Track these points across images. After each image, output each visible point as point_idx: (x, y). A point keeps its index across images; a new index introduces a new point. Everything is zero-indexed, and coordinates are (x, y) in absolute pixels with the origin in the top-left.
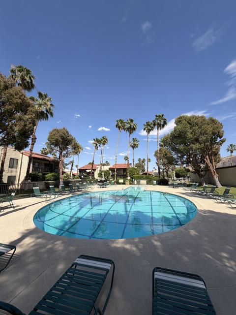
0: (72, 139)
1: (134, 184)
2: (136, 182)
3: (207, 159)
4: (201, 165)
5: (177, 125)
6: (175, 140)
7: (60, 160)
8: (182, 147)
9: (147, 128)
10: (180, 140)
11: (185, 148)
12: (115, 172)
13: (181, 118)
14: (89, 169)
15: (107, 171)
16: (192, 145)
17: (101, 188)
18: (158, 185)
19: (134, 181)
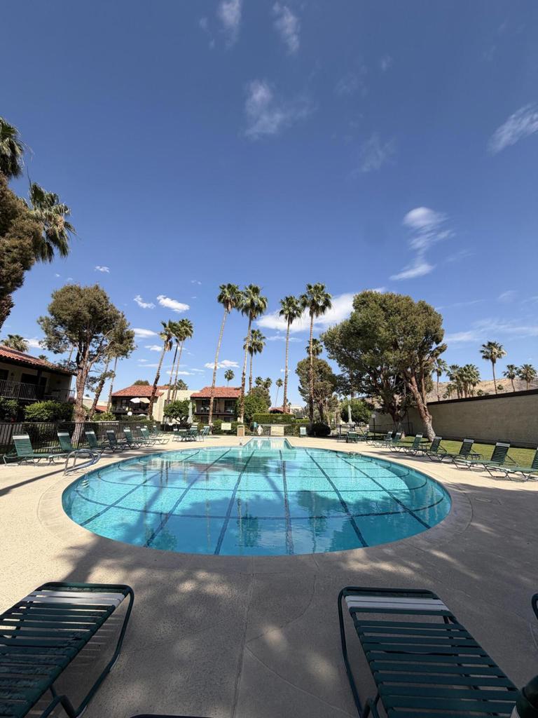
0: (117, 317)
1: (256, 434)
2: (260, 430)
3: (412, 384)
4: (395, 396)
5: (357, 310)
6: (353, 341)
7: (79, 368)
8: (366, 357)
9: (289, 310)
10: (361, 341)
11: (373, 359)
12: (211, 406)
13: (367, 296)
14: (140, 397)
15: (186, 402)
16: (387, 353)
17: (182, 441)
18: (310, 436)
19: (255, 426)
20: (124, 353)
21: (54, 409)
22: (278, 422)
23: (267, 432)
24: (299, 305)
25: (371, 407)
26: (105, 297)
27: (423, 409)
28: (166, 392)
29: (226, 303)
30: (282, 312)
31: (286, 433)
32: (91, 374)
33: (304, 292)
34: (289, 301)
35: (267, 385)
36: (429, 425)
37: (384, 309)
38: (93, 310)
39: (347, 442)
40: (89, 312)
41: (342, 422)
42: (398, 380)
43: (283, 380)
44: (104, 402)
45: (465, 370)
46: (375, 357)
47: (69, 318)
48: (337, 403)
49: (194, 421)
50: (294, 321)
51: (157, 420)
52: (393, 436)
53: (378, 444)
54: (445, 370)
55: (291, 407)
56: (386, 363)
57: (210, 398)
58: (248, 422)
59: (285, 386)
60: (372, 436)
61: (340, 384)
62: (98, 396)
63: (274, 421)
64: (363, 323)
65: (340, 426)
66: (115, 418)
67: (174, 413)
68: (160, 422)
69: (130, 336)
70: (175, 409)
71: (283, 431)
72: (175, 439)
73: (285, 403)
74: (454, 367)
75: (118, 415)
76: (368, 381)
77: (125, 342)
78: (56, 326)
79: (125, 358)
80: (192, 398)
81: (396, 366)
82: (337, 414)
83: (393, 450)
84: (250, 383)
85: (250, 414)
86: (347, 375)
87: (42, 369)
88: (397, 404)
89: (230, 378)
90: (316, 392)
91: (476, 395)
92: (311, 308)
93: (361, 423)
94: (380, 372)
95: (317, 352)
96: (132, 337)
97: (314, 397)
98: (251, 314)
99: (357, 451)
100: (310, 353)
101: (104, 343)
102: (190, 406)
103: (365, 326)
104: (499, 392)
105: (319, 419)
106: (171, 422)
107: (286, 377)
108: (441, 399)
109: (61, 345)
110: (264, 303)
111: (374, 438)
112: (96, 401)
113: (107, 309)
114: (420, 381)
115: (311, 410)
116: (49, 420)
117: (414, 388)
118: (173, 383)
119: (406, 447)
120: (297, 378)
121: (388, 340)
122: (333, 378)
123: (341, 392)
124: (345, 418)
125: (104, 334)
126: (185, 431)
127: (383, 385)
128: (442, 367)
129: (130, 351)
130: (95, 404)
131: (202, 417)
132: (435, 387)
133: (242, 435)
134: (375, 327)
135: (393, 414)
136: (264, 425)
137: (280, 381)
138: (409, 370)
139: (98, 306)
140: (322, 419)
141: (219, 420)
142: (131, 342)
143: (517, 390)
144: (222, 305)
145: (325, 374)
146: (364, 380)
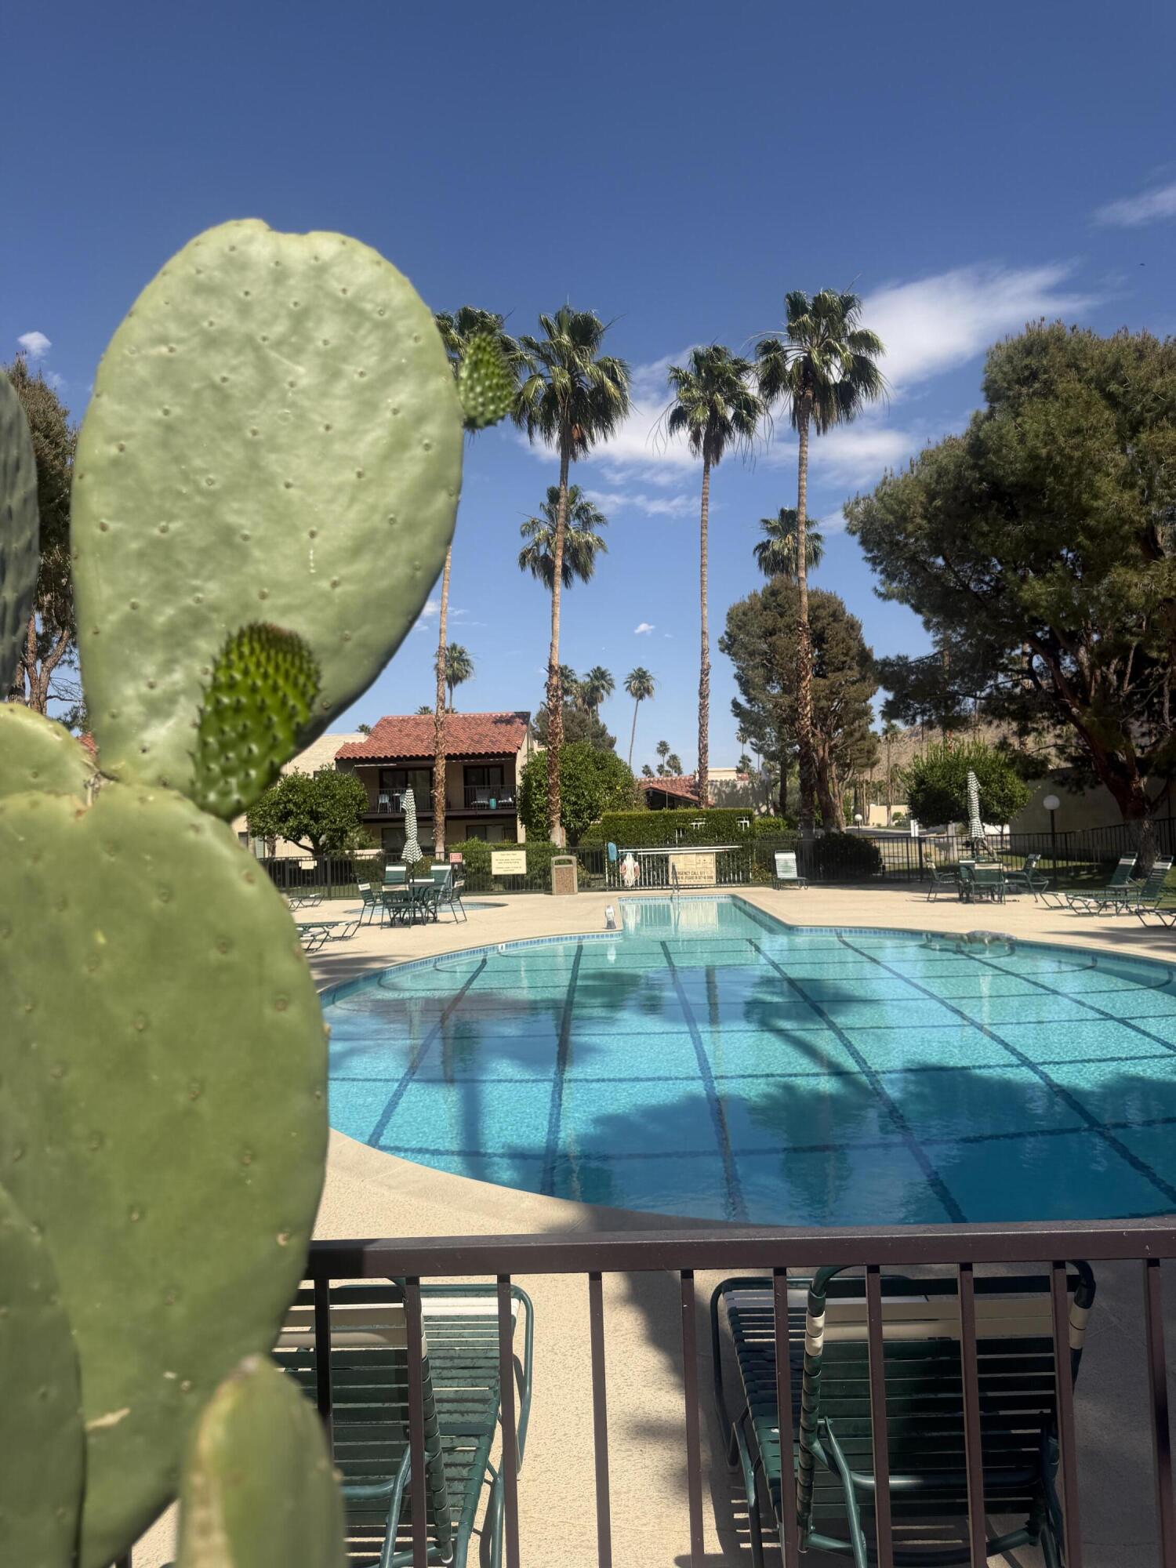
5: (1002, 406)
6: (985, 527)
12: (440, 791)
13: (1045, 349)
18: (815, 884)
19: (613, 857)
22: (692, 840)
23: (656, 873)
30: (678, 418)
31: (724, 876)
33: (774, 330)
34: (709, 369)
37: (1112, 400)
39: (968, 901)
50: (728, 451)
57: (432, 758)
63: (678, 836)
64: (1033, 456)
67: (292, 822)
70: (292, 809)
71: (712, 870)
80: (342, 762)
89: (459, 678)
92: (798, 397)
98: (566, 431)
99: (996, 931)
103: (1037, 468)
110: (617, 383)
111: (1054, 880)
121: (1123, 522)
131: (385, 831)
133: (570, 891)
134: (1079, 473)
135: (1119, 791)
136: (642, 851)
141: (477, 842)
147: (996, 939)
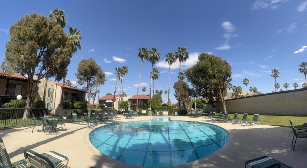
0: (99, 69)
1: (157, 115)
3: (220, 92)
4: (214, 97)
5: (200, 61)
6: (198, 74)
7: (88, 90)
8: (203, 81)
9: (170, 59)
10: (201, 74)
11: (206, 82)
12: (137, 103)
13: (204, 55)
14: (109, 100)
15: (127, 102)
16: (211, 80)
17: (126, 118)
18: (179, 116)
19: (156, 112)
20: (102, 83)
21: (81, 105)
22: (166, 110)
23: (161, 114)
24: (174, 57)
25: (204, 102)
26: (94, 62)
27: (223, 102)
28: (118, 97)
29: (142, 56)
30: (167, 60)
31: (169, 114)
32: (92, 92)
33: (177, 51)
34: (170, 55)
35: (161, 93)
36: (225, 108)
38: (91, 68)
39: (194, 117)
40: (90, 68)
41: (192, 109)
42: (215, 91)
43: (168, 91)
44: (96, 102)
45: (238, 88)
46: (206, 81)
47: (84, 72)
48: (190, 101)
49: (131, 110)
50: (172, 64)
51: (116, 109)
52: (212, 113)
53: (206, 117)
54: (232, 88)
55: (171, 103)
56: (211, 84)
57: (137, 99)
58: (153, 109)
59: (169, 94)
60: (204, 114)
61: (192, 93)
62: (94, 100)
63: (164, 109)
64: (202, 66)
65: (192, 111)
66: (100, 108)
67: (122, 106)
68: (117, 110)
69: (104, 76)
70: (123, 105)
71: (168, 114)
72: (124, 117)
73: (168, 101)
74: (235, 87)
75: (102, 107)
76: (204, 91)
77: (102, 78)
78: (80, 76)
79: (103, 85)
80: (129, 100)
81: (214, 85)
82: (191, 105)
83: (212, 119)
84: (153, 93)
85: (154, 106)
86: (195, 89)
87: (77, 91)
88: (214, 100)
89: (144, 91)
90: (182, 96)
91: (241, 97)
92: (180, 58)
93: (201, 109)
94: (208, 88)
95: (182, 78)
96: (105, 76)
97: (181, 98)
98: (153, 61)
100: (179, 79)
101: (95, 79)
102: (129, 103)
103: (203, 68)
104: (247, 96)
105: (183, 108)
106: (121, 110)
107: (169, 90)
108: (230, 98)
109: (82, 82)
110: (159, 56)
111: (205, 115)
112: (94, 102)
113: (95, 66)
114: (223, 92)
115: (180, 104)
116: (81, 109)
117: (221, 94)
118: (121, 94)
119: (216, 118)
120: (174, 90)
121: (212, 74)
122: (189, 90)
123: (192, 96)
124: (194, 107)
125: (95, 76)
126: (127, 114)
127: (209, 93)
128: (231, 86)
129: (104, 82)
130: (94, 103)
131: (134, 108)
132: (228, 94)
133: (151, 116)
134: (207, 69)
135: (212, 105)
136: (160, 111)
137: (166, 91)
138: (219, 87)
139: (92, 65)
140: (184, 108)
141: (141, 109)
142: (104, 78)
143: (252, 95)
144: (140, 58)
145: (186, 88)
146: (202, 91)
147: (197, 122)
